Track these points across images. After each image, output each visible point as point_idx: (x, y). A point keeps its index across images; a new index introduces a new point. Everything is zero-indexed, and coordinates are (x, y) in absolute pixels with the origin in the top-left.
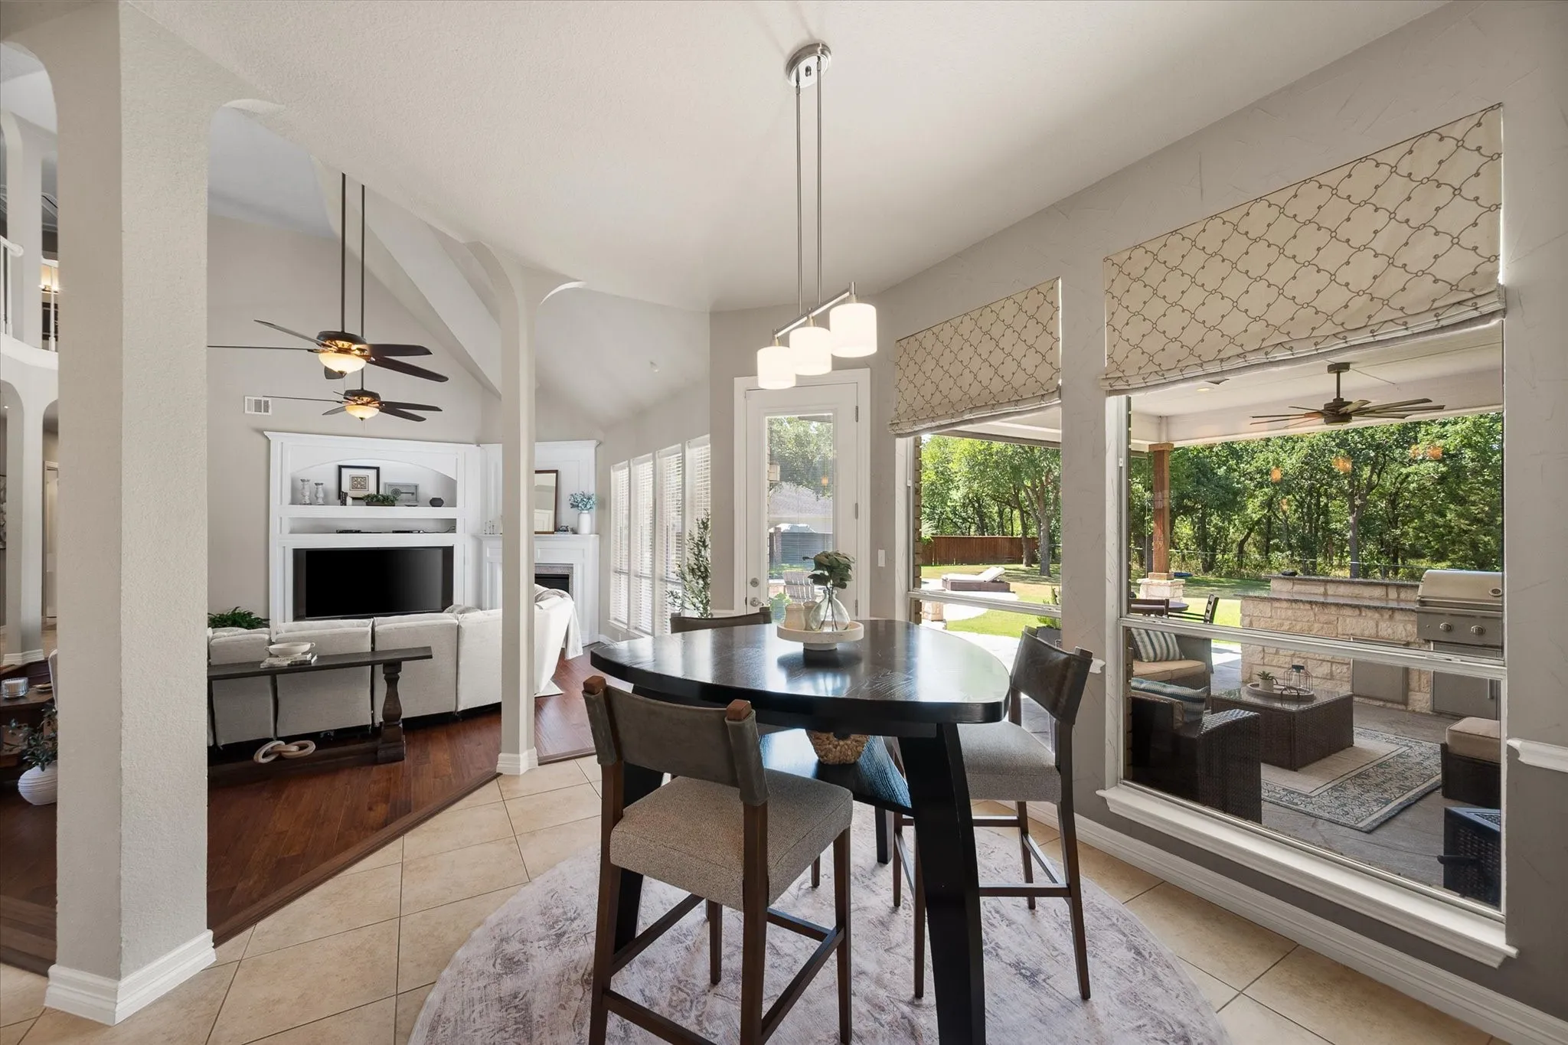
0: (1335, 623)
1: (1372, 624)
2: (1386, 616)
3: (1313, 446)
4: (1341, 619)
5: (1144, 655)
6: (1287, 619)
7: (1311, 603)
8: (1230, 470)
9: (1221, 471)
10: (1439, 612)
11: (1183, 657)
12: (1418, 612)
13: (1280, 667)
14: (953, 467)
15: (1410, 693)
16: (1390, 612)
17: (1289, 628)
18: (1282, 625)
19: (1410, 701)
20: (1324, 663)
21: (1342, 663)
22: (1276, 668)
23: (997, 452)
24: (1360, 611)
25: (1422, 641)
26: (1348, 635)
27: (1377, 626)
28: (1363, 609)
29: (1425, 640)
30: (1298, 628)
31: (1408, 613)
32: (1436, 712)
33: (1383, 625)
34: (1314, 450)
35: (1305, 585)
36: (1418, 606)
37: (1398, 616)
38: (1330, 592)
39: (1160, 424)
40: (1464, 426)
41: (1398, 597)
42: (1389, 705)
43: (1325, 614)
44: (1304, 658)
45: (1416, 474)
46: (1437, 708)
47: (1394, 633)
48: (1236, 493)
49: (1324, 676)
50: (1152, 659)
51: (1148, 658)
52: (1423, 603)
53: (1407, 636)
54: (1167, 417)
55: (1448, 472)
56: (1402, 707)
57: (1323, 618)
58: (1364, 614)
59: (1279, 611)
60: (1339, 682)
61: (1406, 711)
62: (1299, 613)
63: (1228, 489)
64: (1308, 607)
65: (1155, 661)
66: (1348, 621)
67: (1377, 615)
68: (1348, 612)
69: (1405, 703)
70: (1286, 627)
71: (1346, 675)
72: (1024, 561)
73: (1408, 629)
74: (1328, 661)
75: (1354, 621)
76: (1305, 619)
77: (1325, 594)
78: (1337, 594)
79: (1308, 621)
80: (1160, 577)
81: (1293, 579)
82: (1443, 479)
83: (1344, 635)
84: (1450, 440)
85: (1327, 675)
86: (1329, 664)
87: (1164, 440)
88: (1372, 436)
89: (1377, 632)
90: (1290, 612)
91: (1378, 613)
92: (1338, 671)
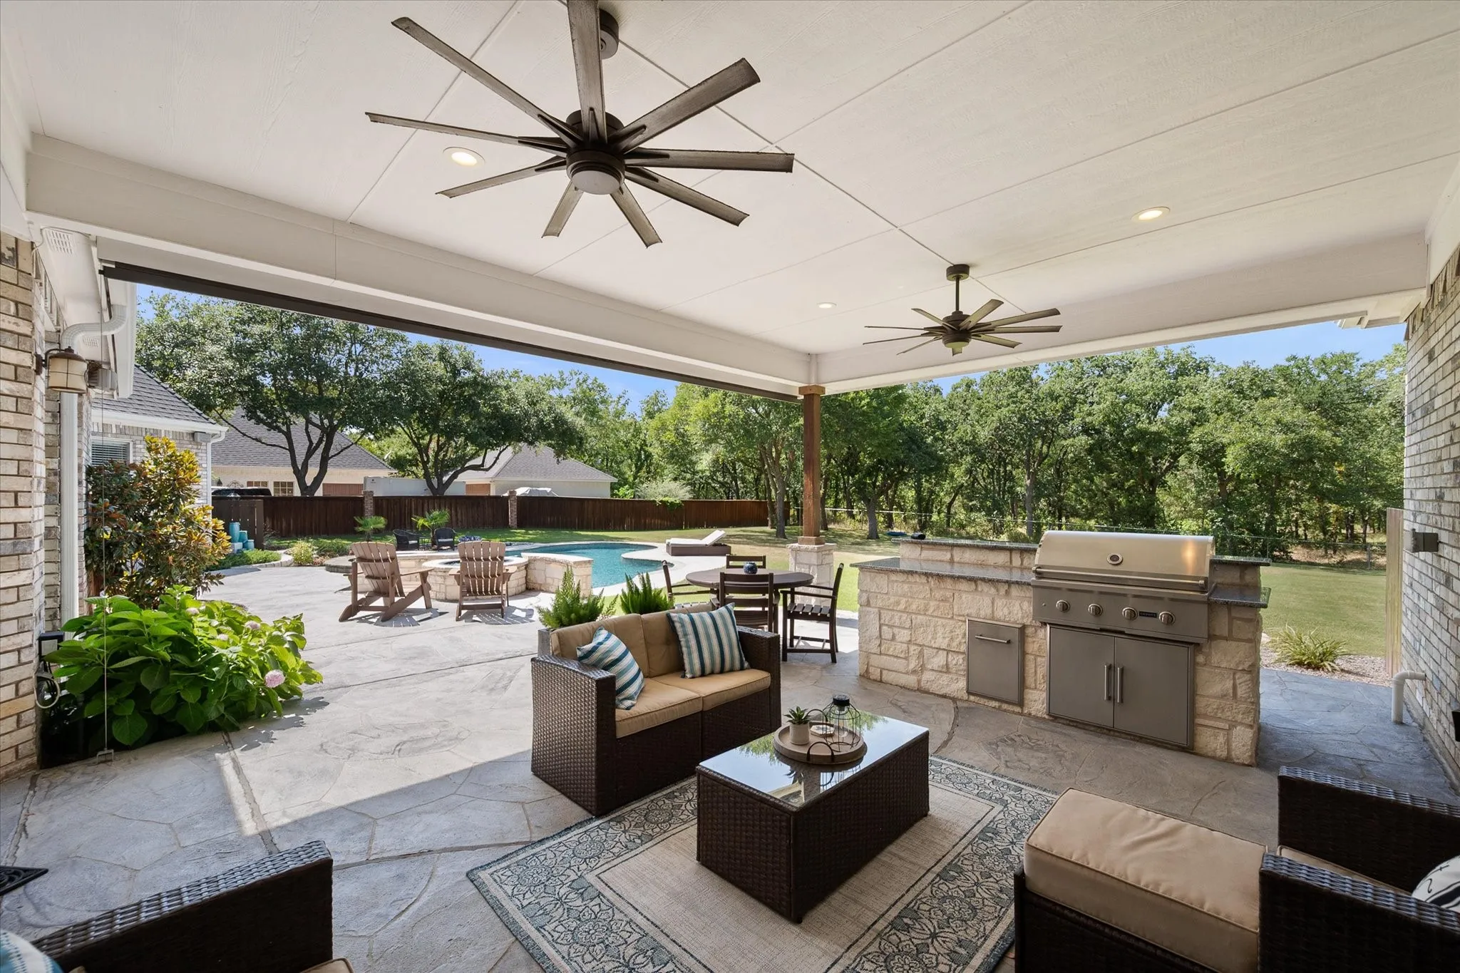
0: (951, 600)
1: (987, 601)
2: (1002, 592)
3: (1000, 420)
4: (956, 595)
5: (687, 666)
6: (904, 596)
7: (926, 574)
8: (936, 439)
9: (929, 440)
10: (1055, 586)
11: (746, 664)
12: (1034, 587)
13: (897, 657)
14: (690, 429)
15: (1026, 691)
16: (1006, 587)
17: (906, 608)
18: (898, 603)
19: (1026, 702)
20: (940, 652)
21: (958, 652)
22: (892, 658)
23: (730, 415)
24: (976, 586)
25: (1038, 624)
26: (963, 616)
27: (993, 603)
28: (979, 582)
29: (1041, 623)
30: (914, 607)
31: (1025, 587)
32: (1050, 716)
33: (1000, 603)
34: (1001, 424)
35: (932, 549)
36: (1034, 579)
37: (1015, 591)
38: (956, 559)
39: (809, 362)
40: (1105, 406)
41: (1022, 564)
42: (1005, 706)
43: (941, 589)
44: (920, 646)
45: (1073, 446)
46: (1054, 711)
47: (1010, 613)
48: (941, 459)
49: (940, 669)
50: (698, 673)
51: (692, 671)
52: (1040, 575)
53: (1023, 618)
54: (817, 355)
55: (1094, 444)
56: (1018, 709)
57: (938, 594)
58: (980, 589)
59: (896, 584)
60: (955, 677)
61: (1021, 714)
62: (915, 588)
63: (933, 456)
64: (924, 579)
65: (703, 674)
66: (964, 597)
67: (993, 590)
68: (964, 586)
69: (1021, 703)
70: (902, 607)
71: (962, 667)
72: (770, 523)
73: (1025, 607)
74: (944, 649)
75: (970, 597)
76: (921, 596)
77: (952, 561)
78: (962, 561)
79: (924, 598)
80: (809, 542)
81: (920, 543)
82: (1090, 451)
83: (960, 615)
84: (1096, 417)
85: (943, 667)
86: (945, 652)
87: (813, 383)
88: (1043, 413)
89: (993, 612)
90: (906, 586)
91: (995, 587)
92: (954, 662)
